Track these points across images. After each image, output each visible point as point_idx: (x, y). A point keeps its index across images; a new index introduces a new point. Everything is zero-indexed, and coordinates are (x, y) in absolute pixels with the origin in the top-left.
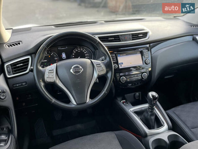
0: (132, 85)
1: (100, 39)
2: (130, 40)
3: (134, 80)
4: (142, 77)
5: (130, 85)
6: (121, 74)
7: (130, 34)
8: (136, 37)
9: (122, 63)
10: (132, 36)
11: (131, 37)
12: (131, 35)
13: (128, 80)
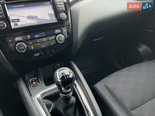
3: (43, 46)
4: (56, 41)
5: (38, 54)
6: (17, 39)
9: (18, 20)
13: (32, 48)
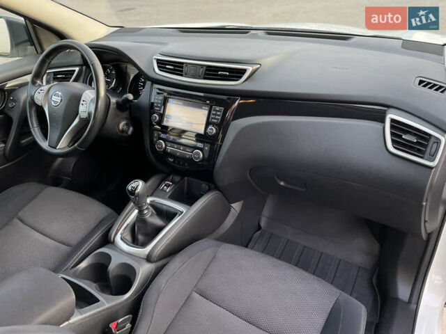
0: (174, 162)
1: (158, 63)
2: (199, 77)
7: (202, 66)
8: (213, 75)
10: (206, 70)
11: (204, 72)
12: (205, 68)
